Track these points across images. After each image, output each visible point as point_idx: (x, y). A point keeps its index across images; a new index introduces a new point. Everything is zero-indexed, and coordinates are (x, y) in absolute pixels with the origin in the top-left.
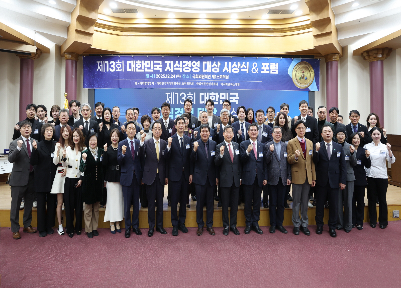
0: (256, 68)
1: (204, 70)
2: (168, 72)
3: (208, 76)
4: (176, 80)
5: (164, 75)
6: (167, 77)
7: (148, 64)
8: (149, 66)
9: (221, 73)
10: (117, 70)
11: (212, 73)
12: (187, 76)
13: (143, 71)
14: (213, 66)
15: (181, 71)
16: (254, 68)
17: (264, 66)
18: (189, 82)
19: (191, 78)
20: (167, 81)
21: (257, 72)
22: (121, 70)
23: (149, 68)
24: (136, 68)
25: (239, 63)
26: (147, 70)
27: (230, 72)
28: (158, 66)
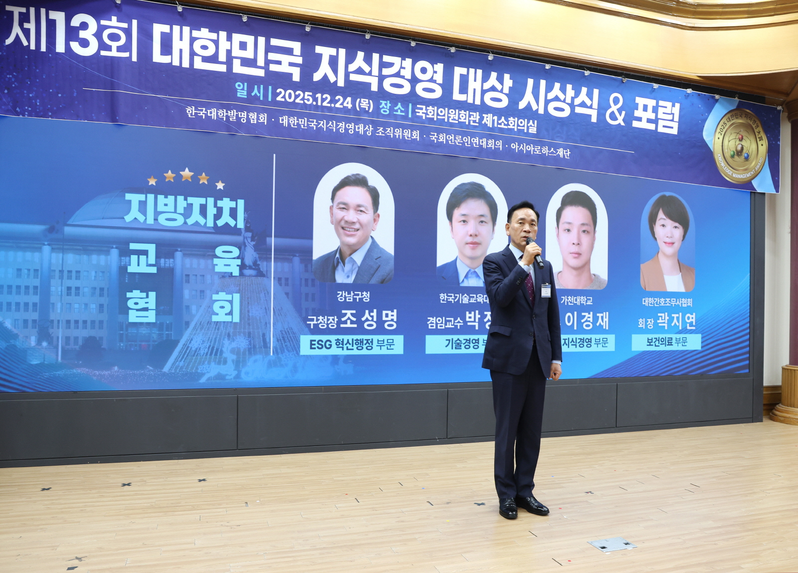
0: (620, 111)
1: (457, 96)
2: (325, 86)
3: (470, 116)
4: (355, 115)
5: (307, 93)
6: (319, 104)
7: (243, 46)
8: (249, 54)
9: (511, 111)
10: (103, 53)
11: (484, 109)
12: (396, 108)
13: (222, 68)
14: (487, 86)
15: (374, 88)
16: (614, 108)
17: (641, 107)
18: (404, 127)
19: (410, 116)
20: (319, 118)
21: (620, 121)
22: (126, 55)
23: (246, 62)
24: (193, 54)
25: (569, 87)
26: (238, 68)
27: (541, 111)
28: (285, 59)
